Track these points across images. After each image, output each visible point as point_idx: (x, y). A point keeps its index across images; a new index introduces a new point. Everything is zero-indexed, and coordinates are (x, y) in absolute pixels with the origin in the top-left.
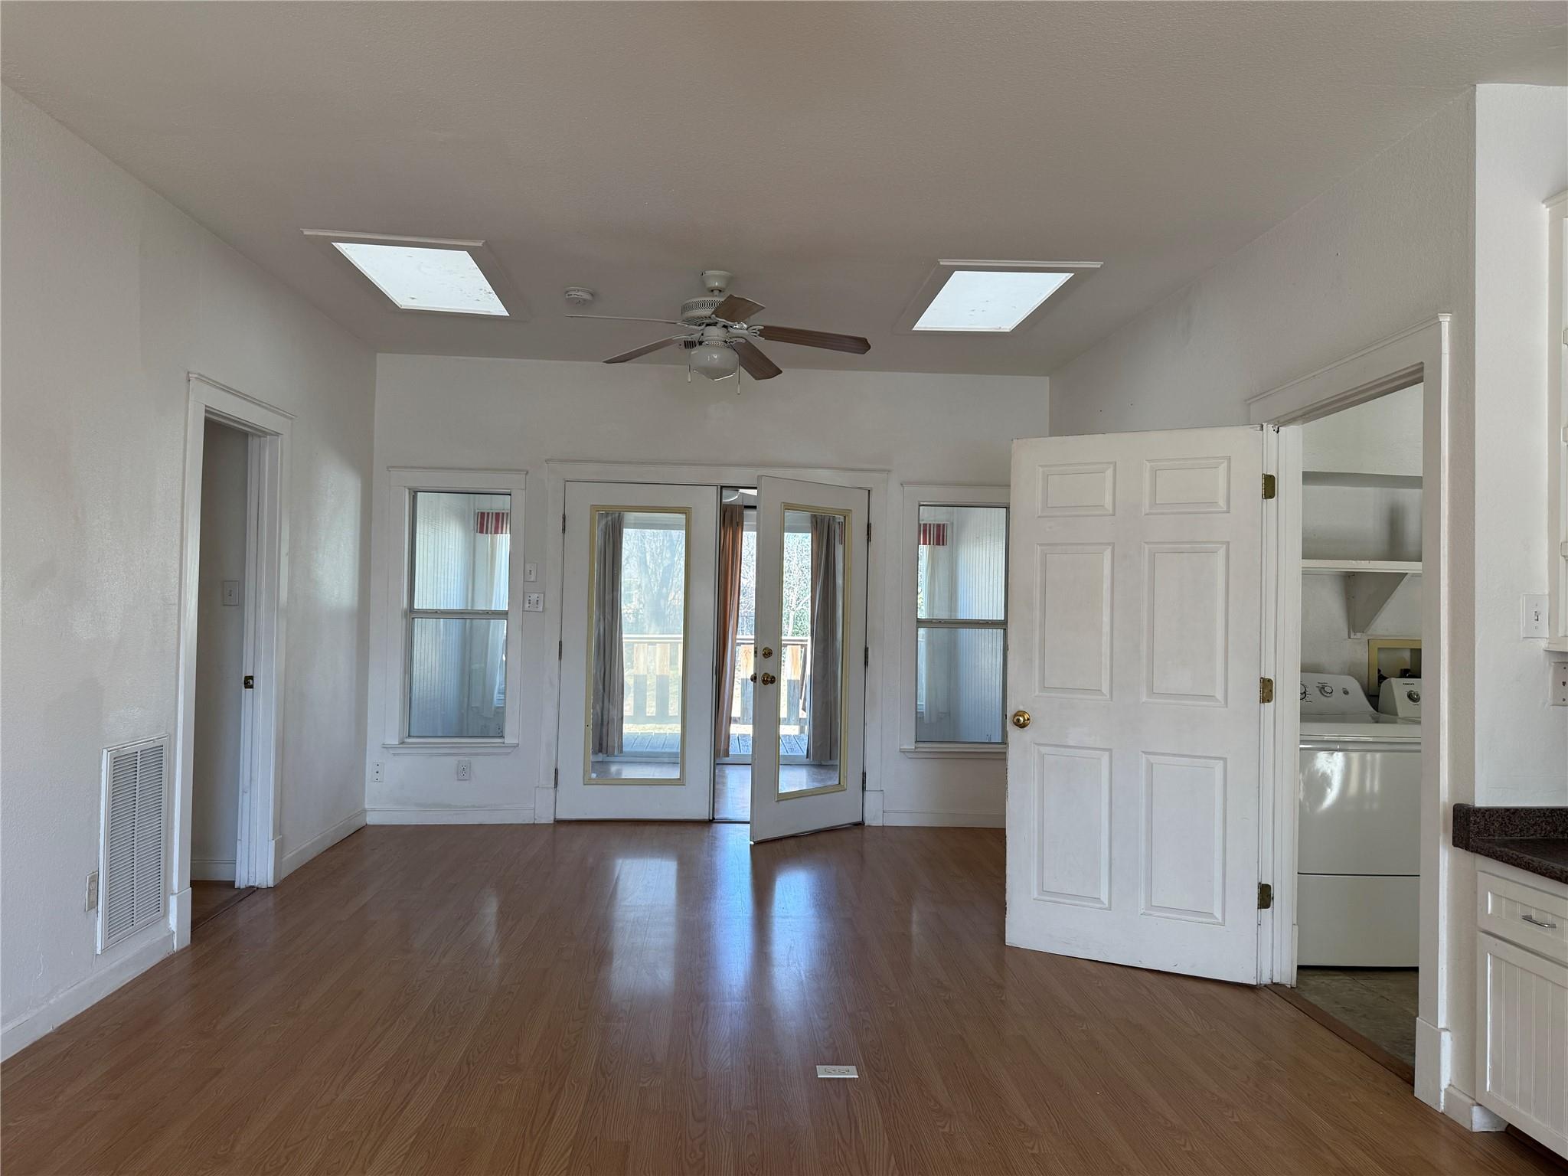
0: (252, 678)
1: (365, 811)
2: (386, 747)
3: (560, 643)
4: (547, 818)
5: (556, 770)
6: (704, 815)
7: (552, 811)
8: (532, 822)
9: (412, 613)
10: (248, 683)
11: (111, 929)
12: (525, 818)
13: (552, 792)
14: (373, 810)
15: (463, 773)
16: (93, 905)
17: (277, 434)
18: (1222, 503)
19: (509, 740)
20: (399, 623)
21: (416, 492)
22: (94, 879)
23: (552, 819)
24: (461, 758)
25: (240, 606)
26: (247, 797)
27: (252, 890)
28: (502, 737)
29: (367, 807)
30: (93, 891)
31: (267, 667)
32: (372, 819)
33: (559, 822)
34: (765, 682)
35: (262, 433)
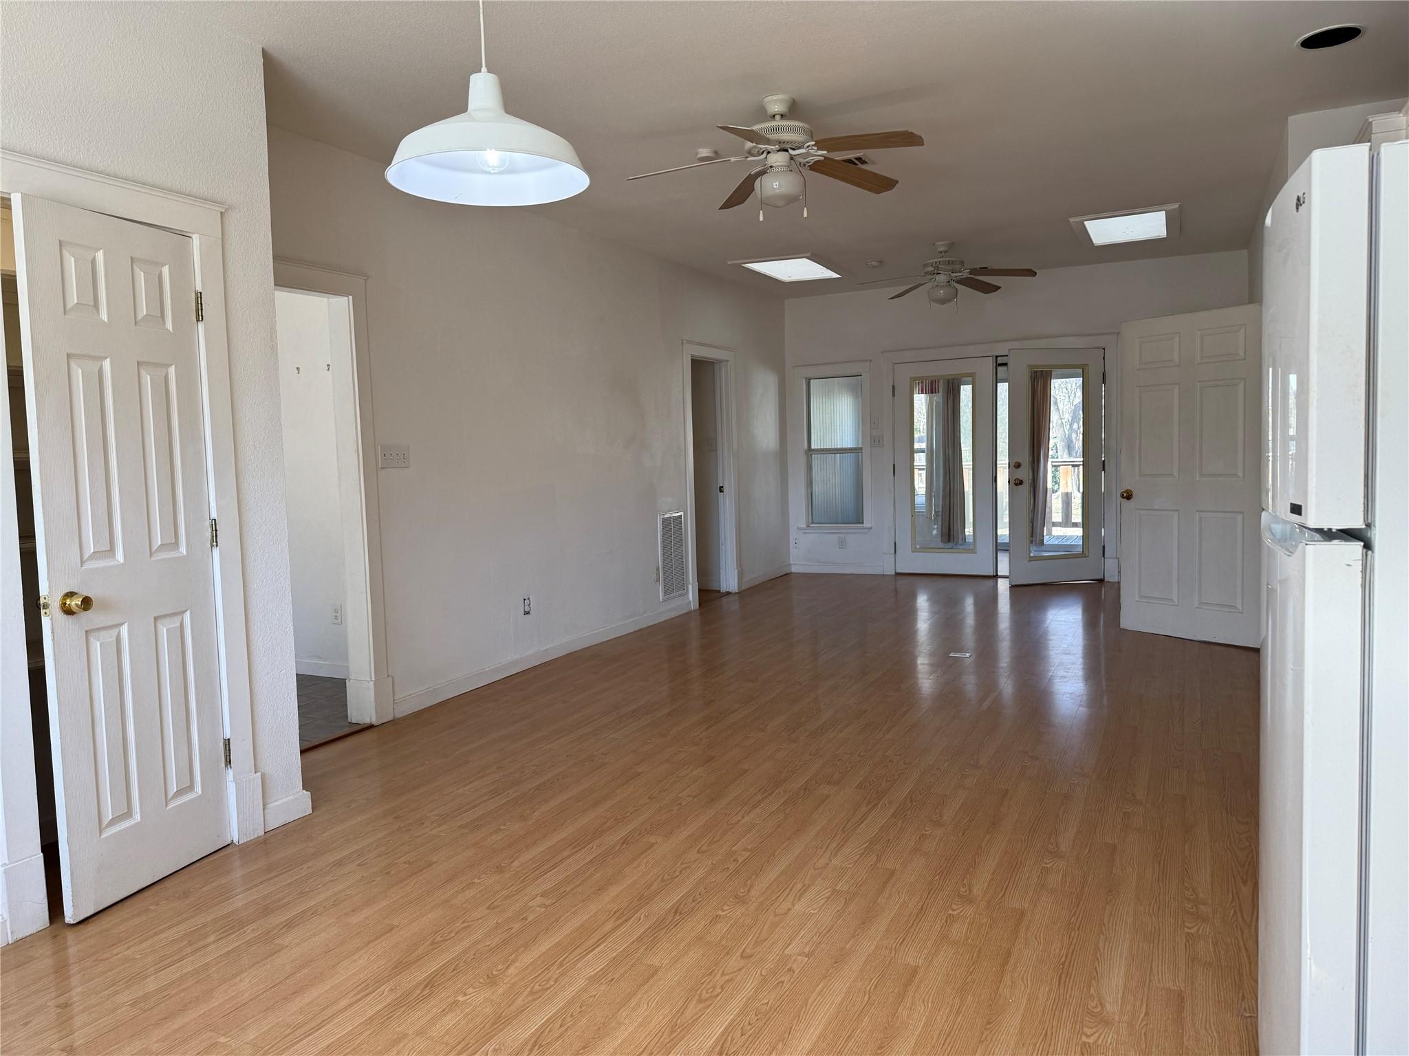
0: (722, 487)
1: (790, 565)
2: (799, 529)
3: (894, 465)
4: (890, 571)
5: (895, 543)
6: (991, 573)
7: (894, 568)
8: (882, 573)
9: (810, 451)
10: (721, 489)
11: (666, 592)
12: (878, 571)
13: (893, 555)
14: (795, 564)
15: (842, 544)
16: (658, 580)
17: (727, 361)
18: (1241, 353)
19: (865, 525)
20: (803, 459)
21: (810, 380)
22: (658, 569)
23: (894, 572)
24: (840, 535)
25: (716, 451)
26: (723, 547)
27: (728, 593)
28: (863, 523)
29: (791, 562)
30: (658, 574)
31: (729, 483)
32: (794, 569)
33: (898, 574)
34: (1016, 484)
35: (721, 361)
